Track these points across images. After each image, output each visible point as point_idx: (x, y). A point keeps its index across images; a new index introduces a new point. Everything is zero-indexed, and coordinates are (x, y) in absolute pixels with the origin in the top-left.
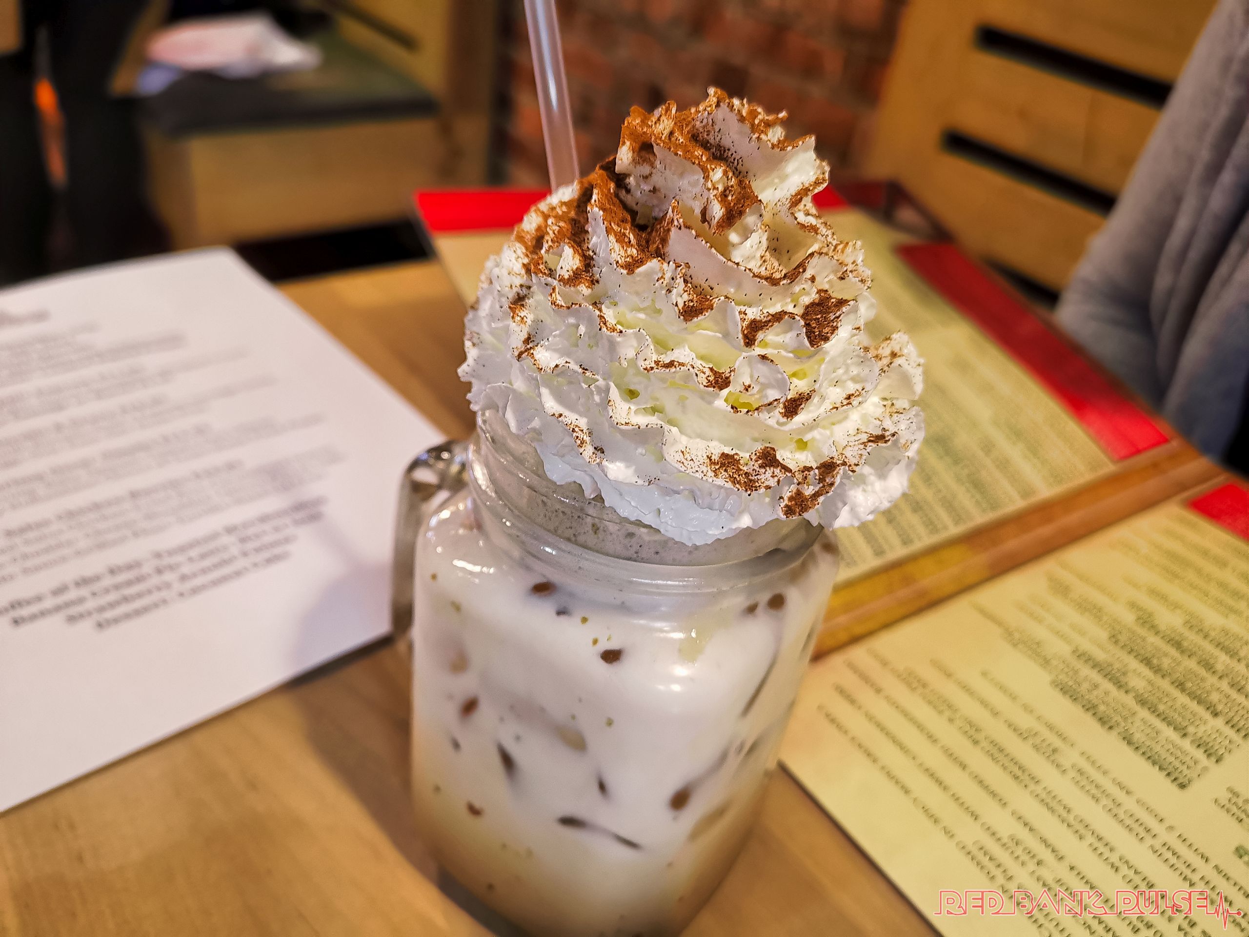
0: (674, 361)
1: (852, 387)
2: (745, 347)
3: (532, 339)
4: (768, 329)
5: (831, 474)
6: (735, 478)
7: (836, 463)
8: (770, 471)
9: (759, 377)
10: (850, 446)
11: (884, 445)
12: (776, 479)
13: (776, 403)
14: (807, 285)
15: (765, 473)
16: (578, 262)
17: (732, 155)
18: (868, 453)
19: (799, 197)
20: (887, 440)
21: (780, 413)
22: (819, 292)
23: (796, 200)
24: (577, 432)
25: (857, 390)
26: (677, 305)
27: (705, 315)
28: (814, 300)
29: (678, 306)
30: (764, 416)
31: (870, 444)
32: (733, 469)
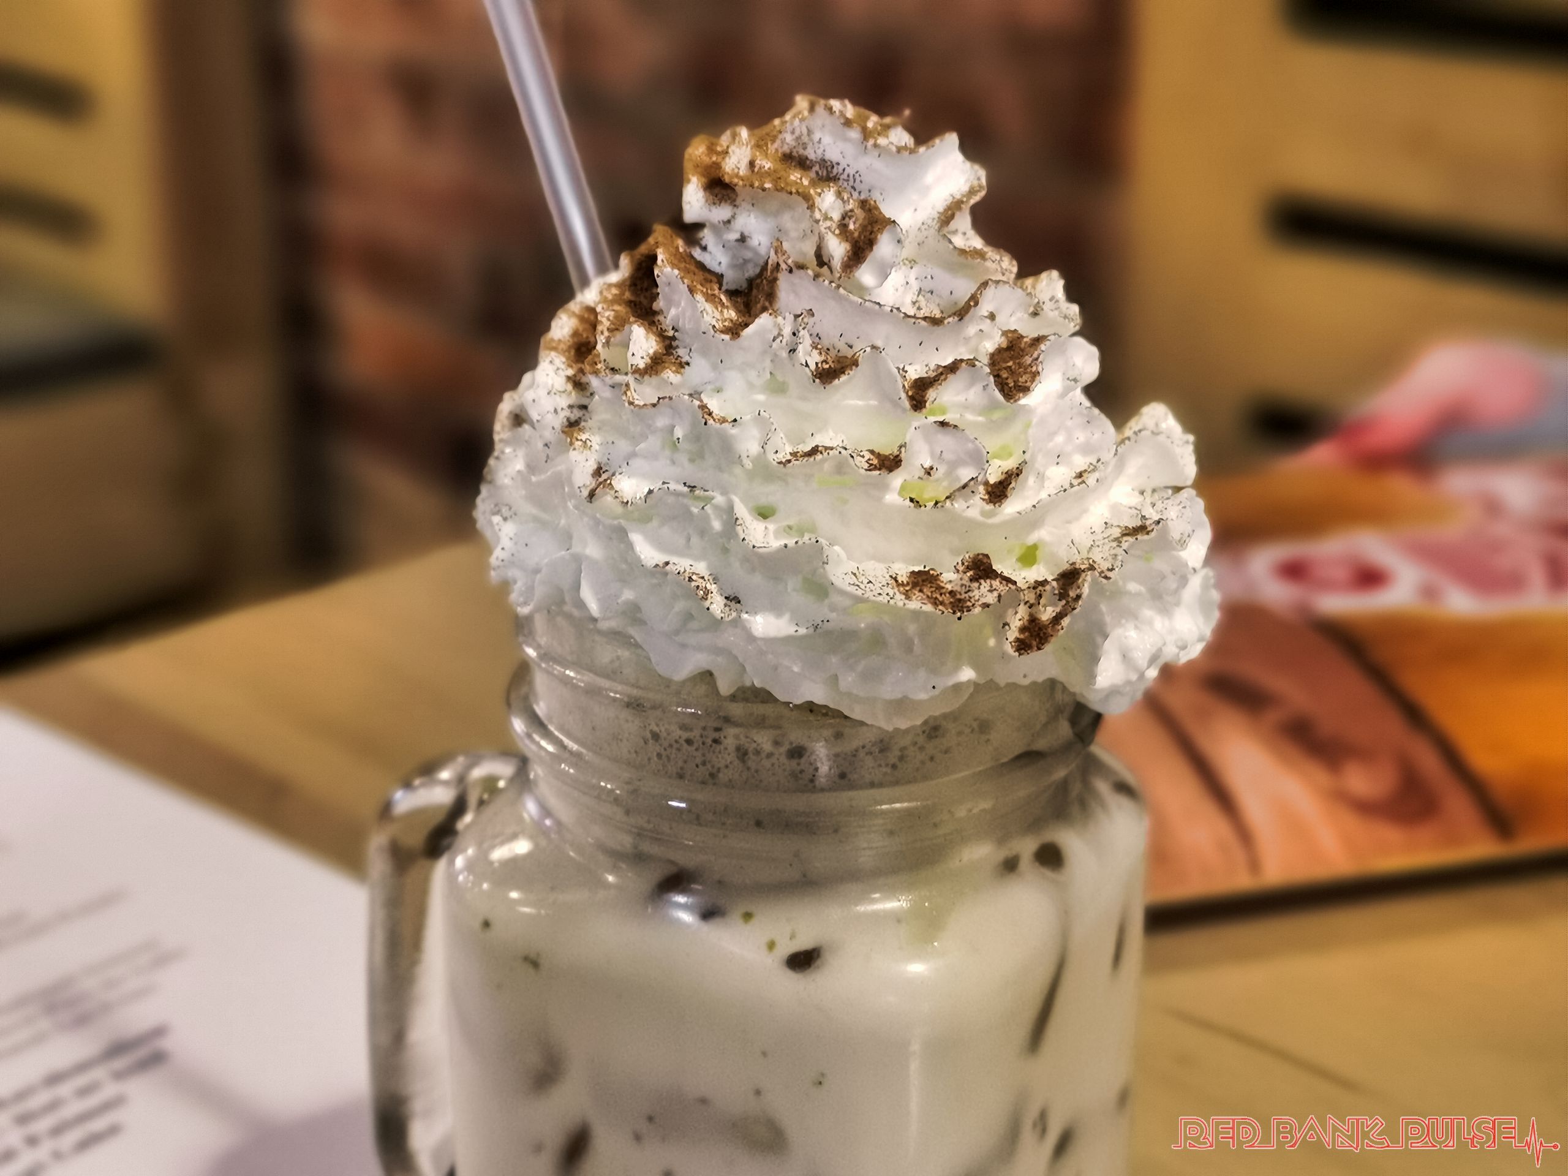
0: (817, 446)
1: (1080, 462)
2: (912, 411)
3: (604, 470)
4: (941, 384)
5: (1075, 584)
6: (936, 598)
7: (1080, 569)
8: (985, 585)
9: (942, 452)
10: (1098, 546)
11: (1146, 537)
12: (995, 594)
13: (972, 483)
14: (986, 325)
15: (979, 588)
16: (654, 344)
17: (844, 170)
18: (1125, 550)
19: (950, 212)
20: (1149, 531)
21: (983, 500)
22: (1005, 333)
23: (947, 217)
24: (696, 581)
25: (1091, 464)
26: (807, 365)
27: (849, 374)
28: (999, 345)
29: (809, 367)
30: (959, 505)
31: (1125, 538)
32: (931, 587)
